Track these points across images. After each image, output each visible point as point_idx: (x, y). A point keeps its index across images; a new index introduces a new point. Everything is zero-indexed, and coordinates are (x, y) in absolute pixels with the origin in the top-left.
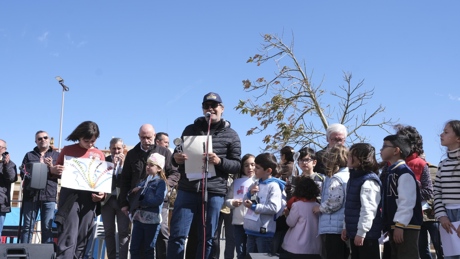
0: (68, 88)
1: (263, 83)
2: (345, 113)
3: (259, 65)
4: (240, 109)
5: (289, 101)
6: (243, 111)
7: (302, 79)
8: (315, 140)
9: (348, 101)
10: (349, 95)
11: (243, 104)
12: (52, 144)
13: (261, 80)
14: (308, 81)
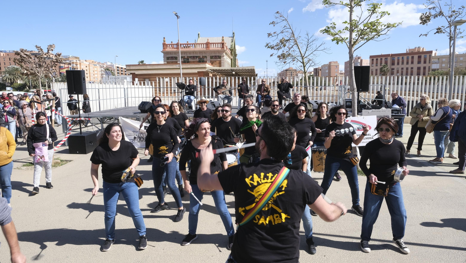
0: (179, 17)
1: (275, 34)
2: (307, 47)
3: (274, 26)
4: (267, 47)
5: (287, 40)
6: (268, 47)
7: (292, 32)
8: (297, 58)
9: (308, 42)
10: (308, 40)
11: (268, 44)
12: (165, 41)
13: (275, 33)
14: (294, 33)
